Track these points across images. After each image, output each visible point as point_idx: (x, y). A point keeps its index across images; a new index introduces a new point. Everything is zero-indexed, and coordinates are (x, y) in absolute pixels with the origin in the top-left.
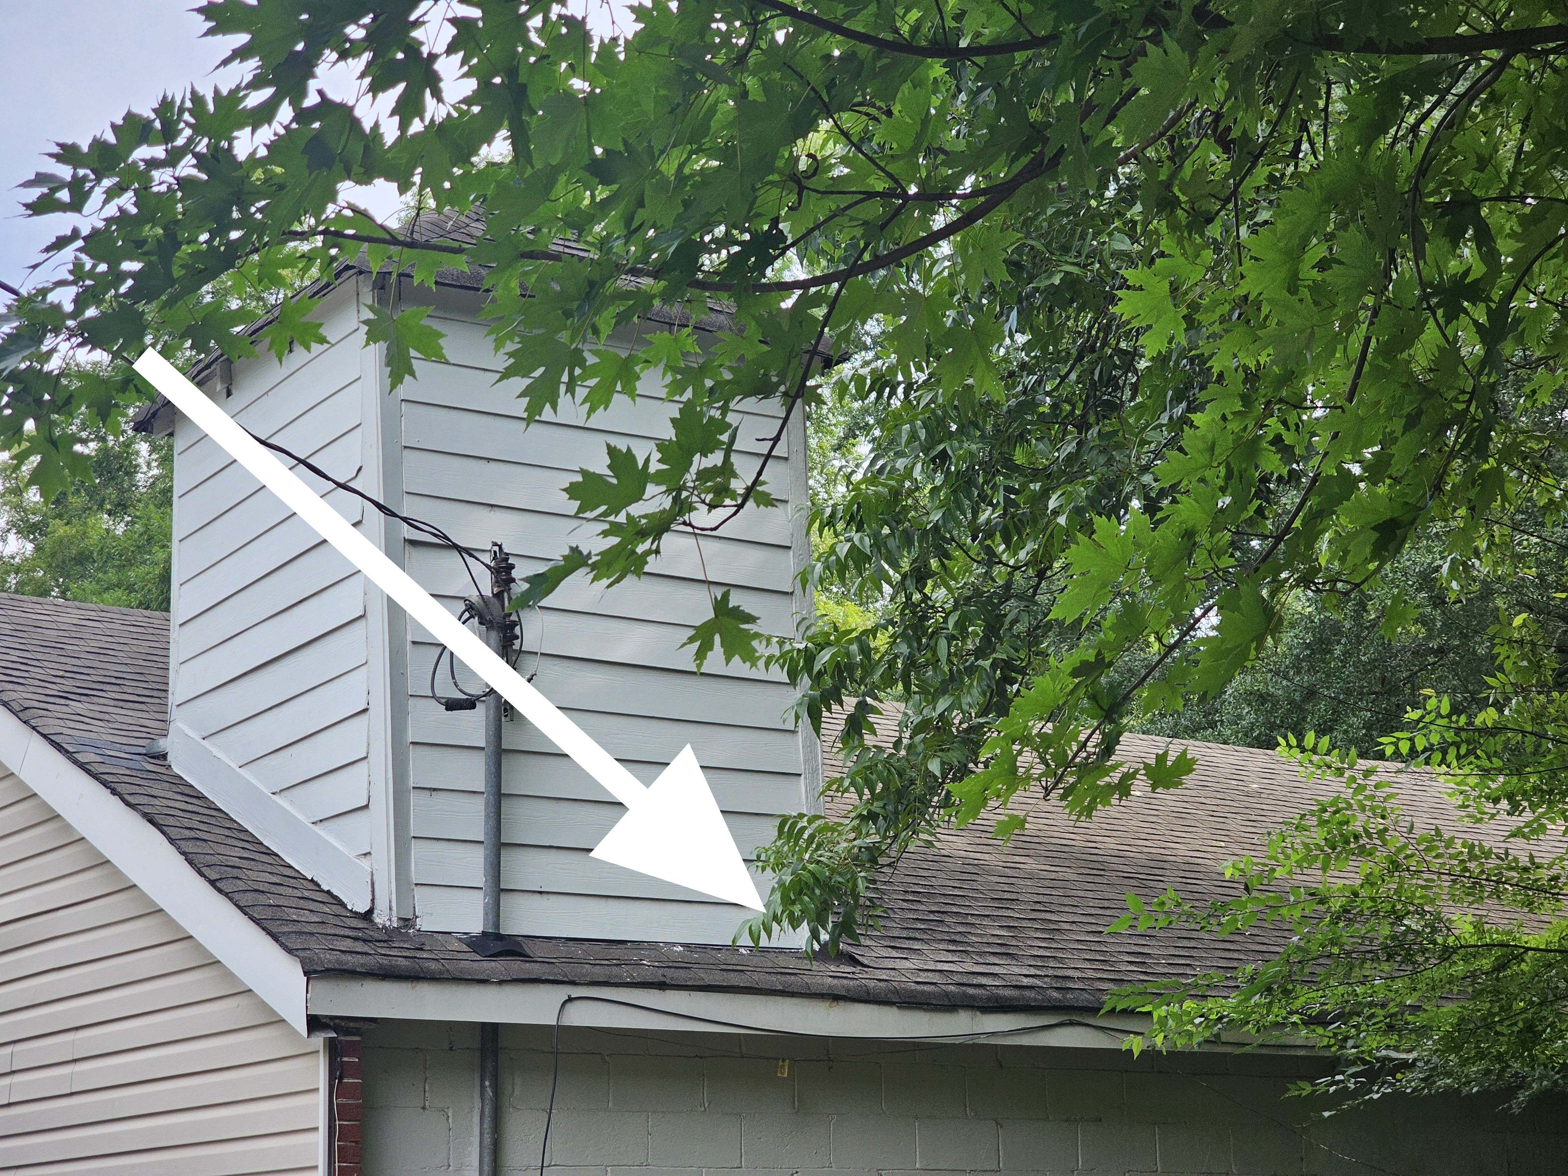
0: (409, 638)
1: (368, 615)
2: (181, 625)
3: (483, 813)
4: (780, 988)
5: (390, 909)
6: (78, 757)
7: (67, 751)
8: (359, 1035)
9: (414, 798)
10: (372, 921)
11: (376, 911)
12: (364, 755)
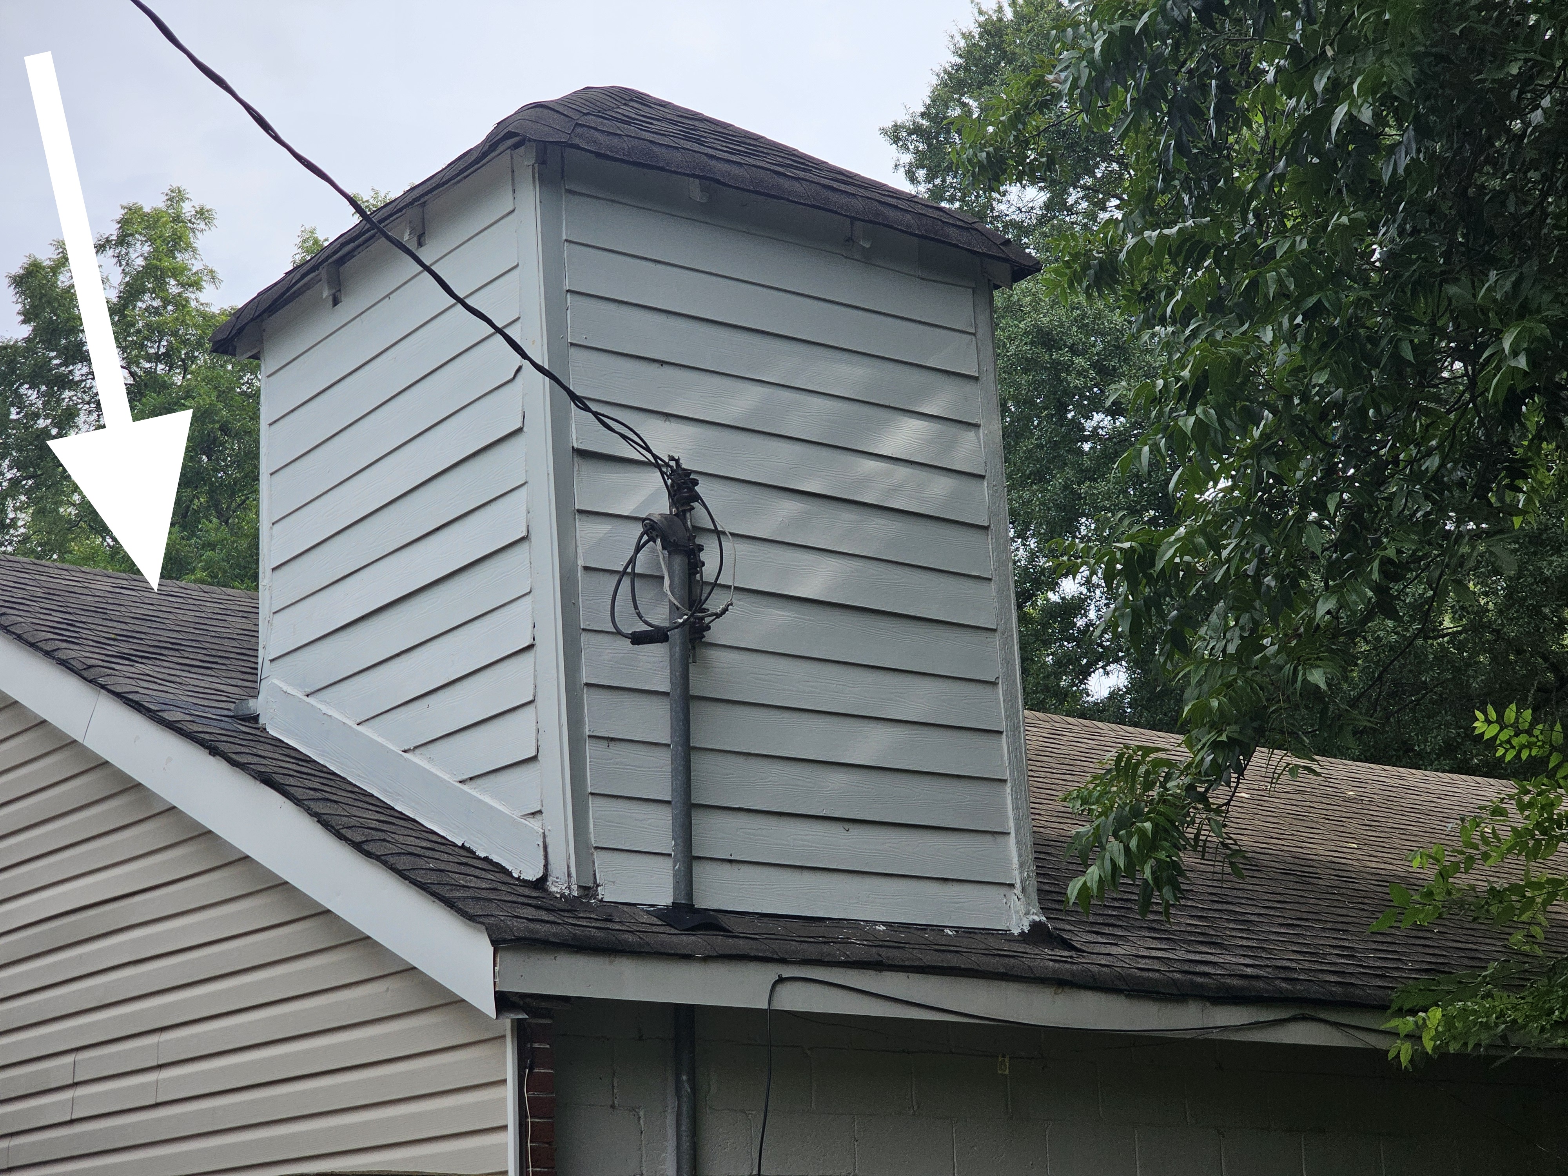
0: (581, 562)
1: (533, 537)
2: (273, 569)
3: (669, 769)
4: (1002, 970)
5: (569, 875)
6: (165, 715)
7: (149, 710)
8: (551, 1018)
9: (590, 749)
10: (546, 890)
11: (550, 879)
12: (531, 698)
